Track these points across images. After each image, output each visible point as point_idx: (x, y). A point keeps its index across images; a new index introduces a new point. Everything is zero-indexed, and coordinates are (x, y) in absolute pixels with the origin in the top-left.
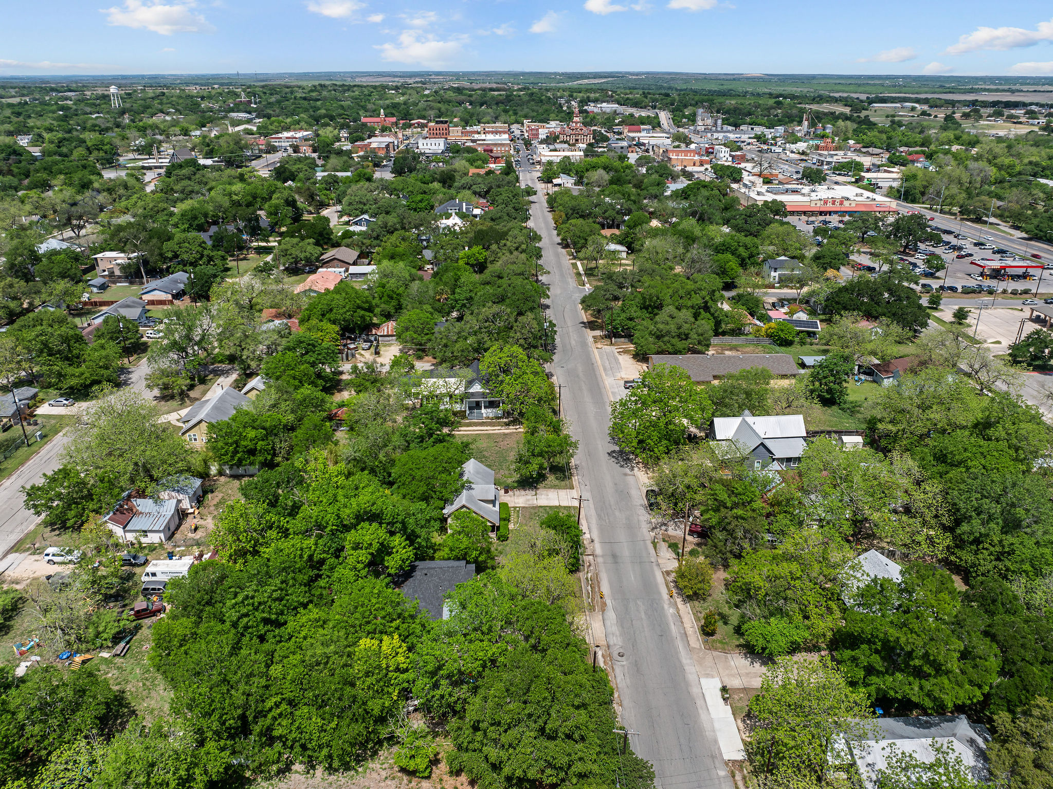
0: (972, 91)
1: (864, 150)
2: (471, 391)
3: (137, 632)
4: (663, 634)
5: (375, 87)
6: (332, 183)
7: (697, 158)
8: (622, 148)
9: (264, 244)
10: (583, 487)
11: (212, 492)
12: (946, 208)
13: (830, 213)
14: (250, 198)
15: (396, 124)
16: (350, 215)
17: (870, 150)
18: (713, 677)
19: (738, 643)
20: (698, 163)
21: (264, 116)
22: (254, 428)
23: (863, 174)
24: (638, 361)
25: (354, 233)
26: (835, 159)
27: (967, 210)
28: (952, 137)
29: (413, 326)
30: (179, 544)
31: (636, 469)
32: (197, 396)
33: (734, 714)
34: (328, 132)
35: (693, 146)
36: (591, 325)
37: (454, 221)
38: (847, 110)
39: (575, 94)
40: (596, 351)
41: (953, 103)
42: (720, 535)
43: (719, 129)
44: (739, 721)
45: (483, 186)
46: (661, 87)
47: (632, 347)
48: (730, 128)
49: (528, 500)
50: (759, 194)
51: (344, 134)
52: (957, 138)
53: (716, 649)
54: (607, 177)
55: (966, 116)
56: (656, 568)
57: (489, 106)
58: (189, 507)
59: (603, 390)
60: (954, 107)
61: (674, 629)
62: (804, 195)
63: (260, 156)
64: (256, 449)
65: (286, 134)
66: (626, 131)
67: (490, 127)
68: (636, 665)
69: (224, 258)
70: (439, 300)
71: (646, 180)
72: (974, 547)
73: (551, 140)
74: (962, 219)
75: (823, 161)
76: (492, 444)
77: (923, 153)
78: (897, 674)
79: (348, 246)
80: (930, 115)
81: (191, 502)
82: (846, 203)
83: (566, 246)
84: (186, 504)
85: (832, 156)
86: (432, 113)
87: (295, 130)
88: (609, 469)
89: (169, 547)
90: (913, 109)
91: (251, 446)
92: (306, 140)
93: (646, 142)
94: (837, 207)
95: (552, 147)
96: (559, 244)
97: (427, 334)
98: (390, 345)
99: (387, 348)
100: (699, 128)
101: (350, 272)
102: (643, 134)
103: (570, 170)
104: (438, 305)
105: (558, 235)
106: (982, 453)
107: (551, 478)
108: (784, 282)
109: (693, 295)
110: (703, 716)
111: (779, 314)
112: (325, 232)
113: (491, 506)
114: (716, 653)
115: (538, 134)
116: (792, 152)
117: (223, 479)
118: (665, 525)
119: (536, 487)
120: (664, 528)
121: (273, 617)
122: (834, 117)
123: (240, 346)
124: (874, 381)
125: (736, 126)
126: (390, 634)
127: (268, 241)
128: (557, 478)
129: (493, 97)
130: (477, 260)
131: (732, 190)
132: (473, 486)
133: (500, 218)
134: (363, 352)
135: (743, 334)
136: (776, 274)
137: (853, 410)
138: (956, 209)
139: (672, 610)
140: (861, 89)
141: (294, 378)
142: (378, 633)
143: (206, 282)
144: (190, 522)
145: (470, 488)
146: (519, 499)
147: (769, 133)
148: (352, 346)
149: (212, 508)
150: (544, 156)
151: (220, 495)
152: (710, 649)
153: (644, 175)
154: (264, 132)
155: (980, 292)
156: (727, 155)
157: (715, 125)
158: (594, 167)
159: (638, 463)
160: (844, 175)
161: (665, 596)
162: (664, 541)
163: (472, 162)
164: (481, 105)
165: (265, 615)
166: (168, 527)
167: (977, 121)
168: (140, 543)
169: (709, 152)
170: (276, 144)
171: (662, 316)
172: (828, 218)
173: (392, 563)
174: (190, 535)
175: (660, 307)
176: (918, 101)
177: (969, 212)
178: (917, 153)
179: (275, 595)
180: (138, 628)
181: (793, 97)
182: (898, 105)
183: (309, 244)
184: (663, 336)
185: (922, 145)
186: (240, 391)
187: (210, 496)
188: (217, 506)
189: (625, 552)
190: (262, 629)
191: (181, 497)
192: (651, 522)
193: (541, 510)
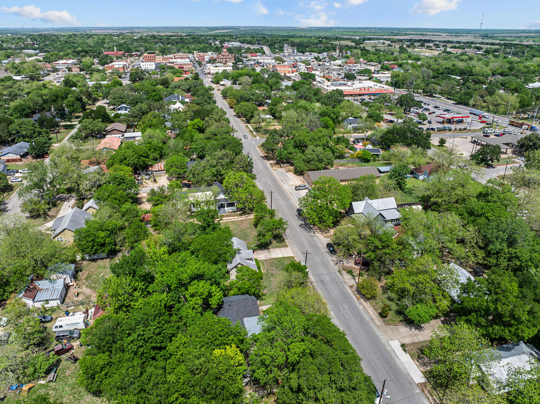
0: (406, 34)
1: (368, 63)
2: (218, 198)
3: (59, 364)
4: (362, 321)
5: (106, 35)
6: (98, 87)
7: (290, 69)
8: (251, 65)
9: (69, 123)
10: (292, 245)
11: (81, 271)
12: (416, 91)
13: (363, 95)
14: (54, 98)
15: (124, 55)
16: (114, 105)
17: (371, 63)
18: (394, 340)
19: (400, 320)
20: (291, 72)
21: (45, 52)
22: (102, 230)
23: (373, 75)
24: (297, 175)
25: (121, 115)
26: (356, 68)
27: (426, 91)
28: (407, 56)
29: (175, 165)
30: (69, 305)
31: (316, 233)
32: (54, 214)
33: (412, 358)
34: (87, 60)
35: (286, 63)
36: (267, 158)
37: (178, 105)
38: (353, 44)
39: (217, 38)
40: (274, 171)
41: (401, 41)
42: (376, 264)
43: (295, 54)
44: (416, 361)
45: (186, 87)
46: (258, 34)
47: (292, 168)
48: (301, 54)
49: (266, 256)
50: (327, 86)
51: (96, 61)
52: (410, 57)
53: (390, 324)
54: (250, 80)
55: (408, 46)
56: (345, 285)
57: (172, 44)
58: (70, 282)
59: (285, 192)
60: (402, 42)
61: (366, 317)
62: (349, 86)
63: (49, 74)
64: (105, 243)
65: (61, 62)
66: (249, 56)
67: (178, 55)
68: (354, 339)
69: (47, 133)
70: (186, 149)
71: (270, 81)
72: (496, 256)
73: (212, 61)
74: (424, 96)
75: (351, 69)
76: (236, 227)
77: (396, 64)
78: (495, 326)
79: (120, 122)
80: (392, 46)
81: (71, 279)
82: (371, 89)
83: (239, 117)
84: (68, 281)
85: (355, 66)
86: (142, 49)
87: (66, 59)
88: (303, 234)
89: (63, 307)
90: (384, 43)
91: (102, 241)
92: (75, 64)
93: (262, 61)
94: (367, 92)
95: (214, 65)
96: (235, 116)
97: (183, 169)
98: (161, 176)
99: (160, 178)
100: (285, 54)
101: (125, 136)
102: (258, 57)
103: (228, 77)
104: (186, 152)
105: (234, 111)
106: (492, 209)
107: (274, 242)
108: (355, 130)
109: (322, 139)
110: (398, 362)
111: (359, 146)
112: (106, 115)
113: (251, 261)
114: (391, 327)
115: (204, 59)
116: (334, 65)
117: (85, 263)
118: (342, 261)
119: (268, 248)
120: (341, 263)
121: (159, 345)
122: (350, 48)
123: (77, 183)
124: (414, 177)
125: (303, 53)
126: (230, 345)
127: (71, 122)
128: (277, 242)
129: (173, 40)
130: (198, 126)
131: (314, 85)
132: (241, 251)
133: (202, 103)
134: (146, 181)
135: (345, 158)
136: (351, 126)
137: (410, 193)
138: (421, 91)
139: (361, 307)
140: (355, 34)
141: (116, 199)
142: (222, 345)
143: (42, 147)
144: (72, 291)
145: (239, 253)
146: (262, 255)
147: (321, 56)
148: (139, 178)
149: (84, 281)
150: (212, 70)
151: (87, 272)
152: (387, 325)
153: (267, 78)
154: (47, 60)
155: (445, 130)
156: (304, 67)
157: (293, 52)
158: (241, 75)
159: (316, 229)
160: (363, 76)
161: (356, 300)
162: (344, 270)
163: (174, 73)
164: (168, 44)
165: (153, 345)
166: (61, 296)
167: (414, 49)
168: (45, 308)
169: (294, 66)
170: (57, 67)
171: (308, 151)
172: (363, 97)
173: (214, 302)
174: (75, 299)
175: (306, 146)
176: (385, 39)
177: (427, 92)
178: (394, 64)
179: (157, 332)
180: (59, 362)
181: (326, 38)
182: (377, 41)
183: (98, 122)
184: (310, 161)
185: (394, 60)
186: (82, 209)
187: (80, 273)
188: (86, 279)
189: (327, 278)
190: (153, 353)
191: (64, 276)
192: (334, 261)
193: (275, 260)
